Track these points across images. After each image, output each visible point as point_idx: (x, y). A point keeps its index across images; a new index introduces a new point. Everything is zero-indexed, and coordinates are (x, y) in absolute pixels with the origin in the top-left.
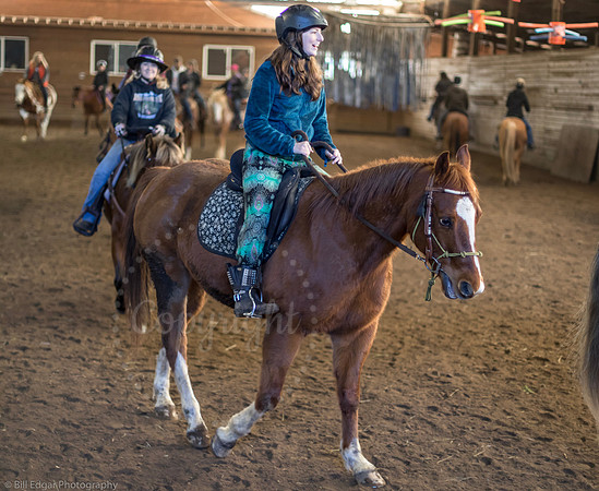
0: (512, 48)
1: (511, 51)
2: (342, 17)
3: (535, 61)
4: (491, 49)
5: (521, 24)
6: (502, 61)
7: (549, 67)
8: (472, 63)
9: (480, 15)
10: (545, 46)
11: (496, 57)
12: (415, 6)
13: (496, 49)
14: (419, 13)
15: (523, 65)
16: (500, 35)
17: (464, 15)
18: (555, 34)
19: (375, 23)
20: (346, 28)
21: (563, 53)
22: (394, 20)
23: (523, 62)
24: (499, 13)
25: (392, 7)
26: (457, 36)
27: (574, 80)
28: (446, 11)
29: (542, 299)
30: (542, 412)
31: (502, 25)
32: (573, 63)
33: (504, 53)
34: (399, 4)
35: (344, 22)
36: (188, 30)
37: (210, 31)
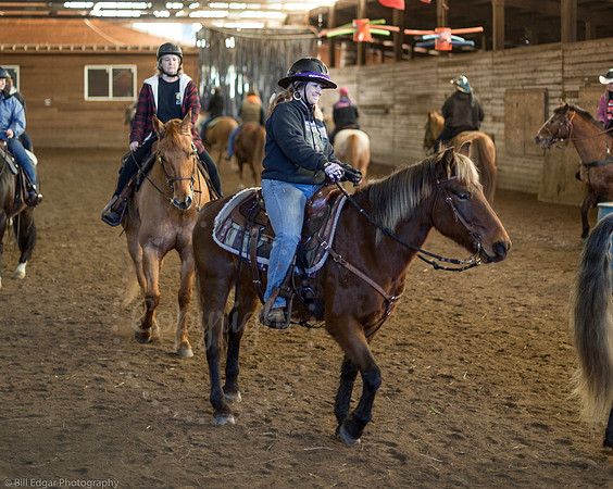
0: (400, 56)
1: (399, 59)
2: (226, 32)
3: (423, 68)
4: (379, 58)
5: (407, 32)
6: (391, 69)
7: (437, 73)
8: (361, 73)
9: (364, 25)
10: (432, 52)
11: (384, 65)
12: (300, 17)
13: (384, 57)
14: (305, 24)
15: (412, 73)
16: (387, 43)
17: (349, 25)
18: (442, 41)
19: (260, 37)
20: (230, 43)
21: (452, 58)
22: (279, 32)
23: (414, 70)
24: (383, 21)
25: (276, 20)
26: (344, 46)
28: (331, 21)
29: (444, 313)
30: (450, 433)
31: (387, 33)
32: (461, 68)
33: (392, 60)
34: (283, 17)
35: (229, 36)
36: (67, 51)
37: (90, 51)
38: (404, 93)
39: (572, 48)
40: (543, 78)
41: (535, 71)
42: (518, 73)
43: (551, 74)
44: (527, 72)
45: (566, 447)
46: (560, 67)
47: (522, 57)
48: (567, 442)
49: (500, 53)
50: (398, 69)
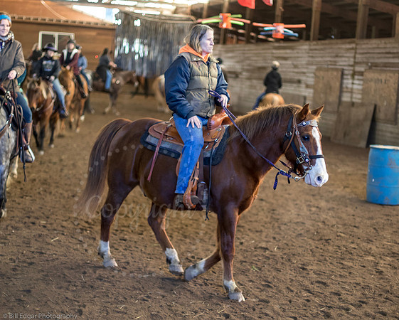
0: (249, 40)
1: (248, 42)
2: (135, 15)
3: (264, 49)
4: (235, 40)
5: (255, 24)
6: (242, 48)
7: (273, 53)
8: (222, 49)
9: (227, 17)
10: (270, 39)
11: (238, 46)
12: (184, 9)
13: (238, 40)
14: (187, 14)
15: (256, 52)
16: (241, 31)
17: (217, 17)
18: (277, 31)
19: (157, 20)
20: (137, 23)
21: (283, 44)
22: (170, 18)
23: (256, 50)
24: (240, 16)
25: (168, 10)
27: (289, 62)
28: (205, 13)
29: (265, 208)
30: (263, 283)
31: (242, 24)
32: (288, 51)
33: (243, 43)
34: (173, 8)
35: (137, 19)
36: (28, 21)
37: (43, 22)
38: (249, 65)
39: (362, 43)
40: (342, 61)
41: (337, 56)
42: (325, 57)
43: (347, 59)
44: (331, 57)
45: (337, 297)
46: (353, 55)
47: (329, 46)
48: (338, 294)
49: (315, 42)
50: (246, 48)
